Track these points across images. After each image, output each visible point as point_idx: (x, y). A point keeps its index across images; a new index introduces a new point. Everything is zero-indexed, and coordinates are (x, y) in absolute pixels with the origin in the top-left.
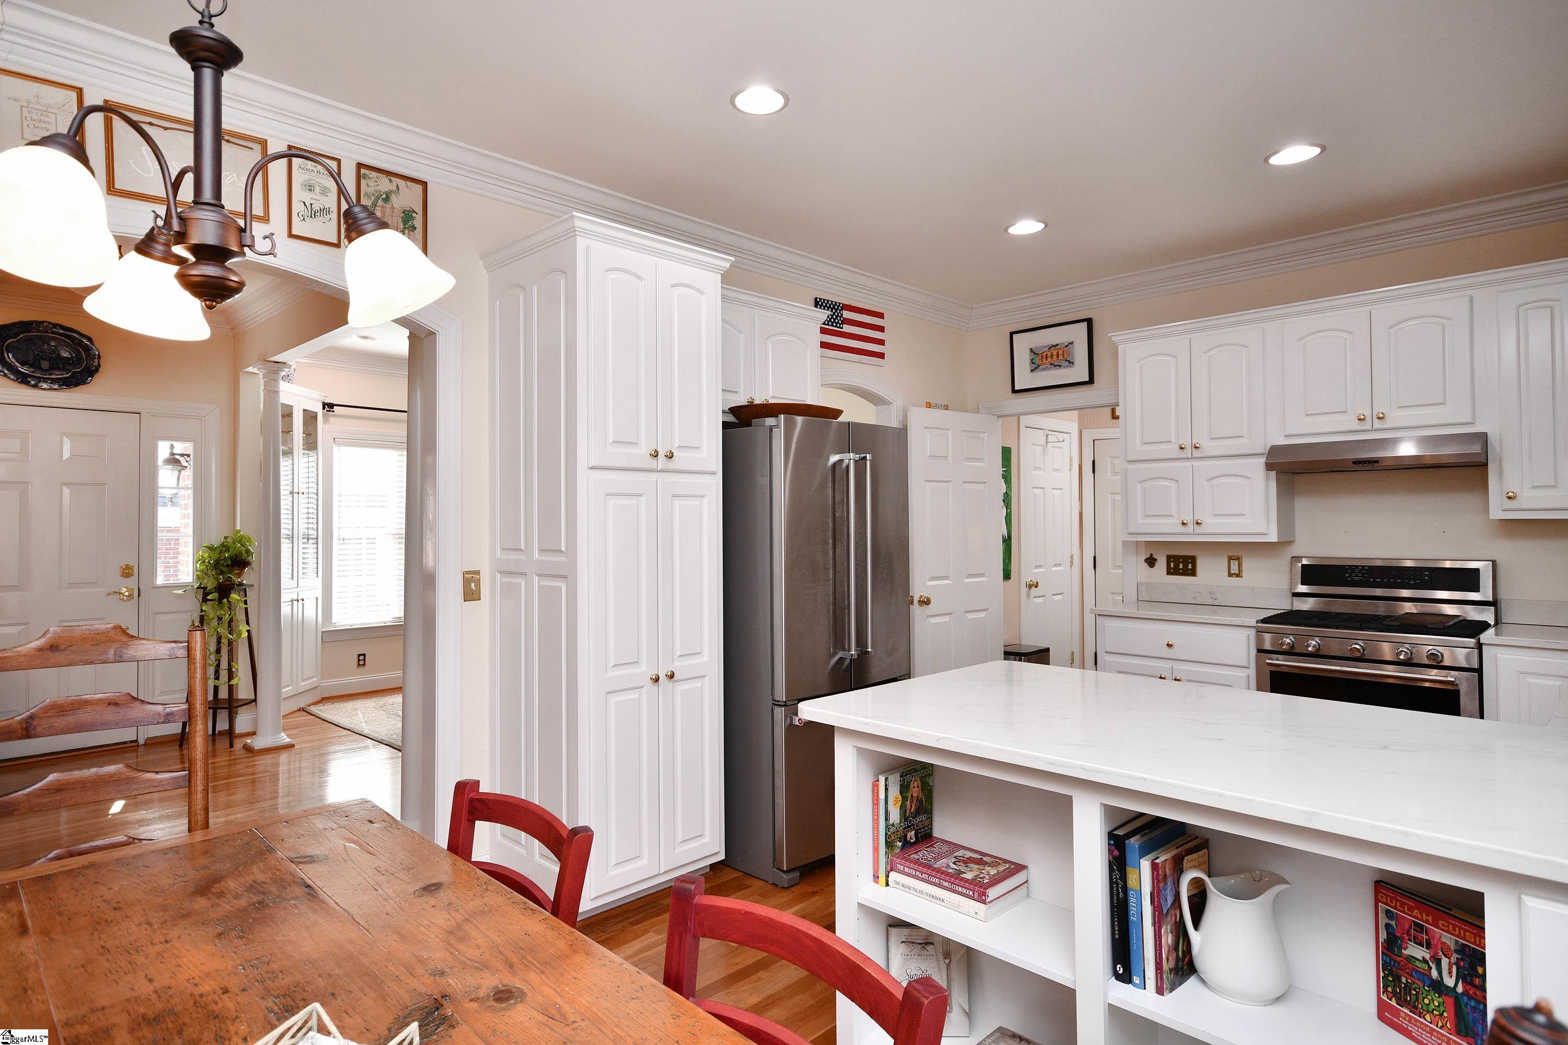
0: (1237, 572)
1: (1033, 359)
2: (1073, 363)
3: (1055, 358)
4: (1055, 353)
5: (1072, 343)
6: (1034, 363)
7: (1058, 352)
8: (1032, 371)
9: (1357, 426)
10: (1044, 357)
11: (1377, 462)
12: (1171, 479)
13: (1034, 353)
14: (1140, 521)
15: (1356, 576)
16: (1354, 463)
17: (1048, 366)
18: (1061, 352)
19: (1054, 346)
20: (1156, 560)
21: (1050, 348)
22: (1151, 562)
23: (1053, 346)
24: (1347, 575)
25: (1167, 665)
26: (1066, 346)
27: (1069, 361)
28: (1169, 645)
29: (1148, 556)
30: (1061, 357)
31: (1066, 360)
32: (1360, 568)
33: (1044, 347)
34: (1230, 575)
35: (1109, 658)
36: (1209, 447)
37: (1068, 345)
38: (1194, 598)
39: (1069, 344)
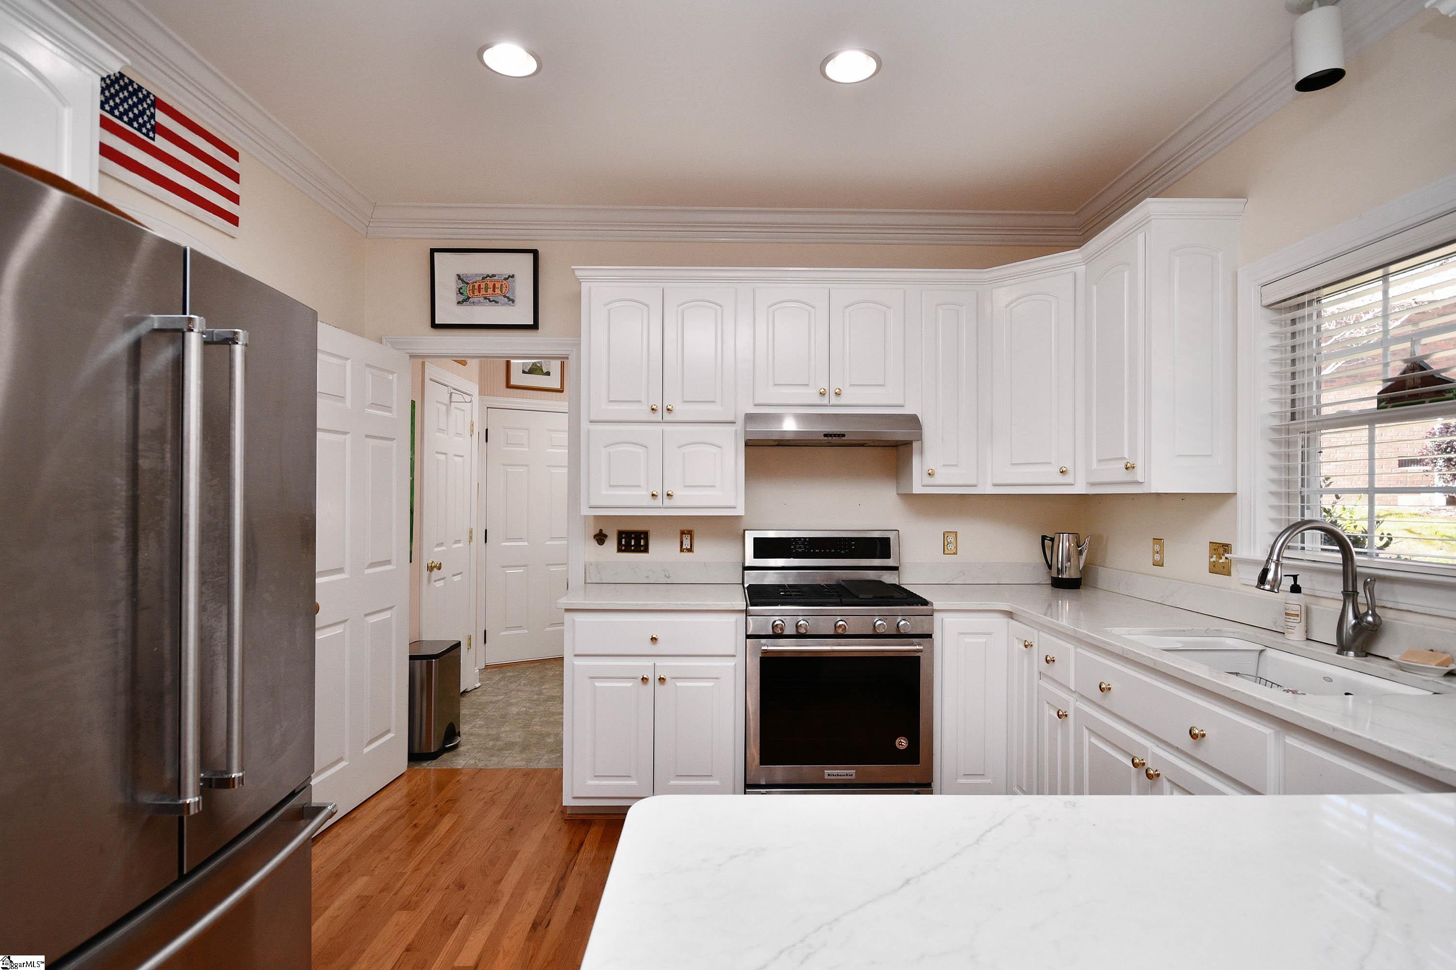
0: (689, 547)
1: (461, 288)
2: (513, 301)
3: (490, 291)
4: (491, 285)
5: (513, 276)
6: (462, 294)
7: (494, 284)
8: (459, 303)
9: (818, 400)
10: (476, 287)
11: (844, 435)
12: (641, 445)
13: (463, 281)
14: (604, 492)
15: (800, 548)
16: (825, 435)
17: (482, 299)
18: (498, 285)
19: (490, 277)
20: (606, 536)
21: (483, 278)
22: (601, 538)
23: (488, 276)
24: (792, 547)
25: (649, 662)
26: (506, 279)
27: (508, 298)
28: (654, 639)
29: (597, 532)
30: (498, 291)
31: (505, 296)
32: (802, 540)
33: (476, 275)
34: (682, 550)
35: (579, 662)
36: (681, 411)
37: (508, 278)
38: (647, 577)
39: (509, 276)
